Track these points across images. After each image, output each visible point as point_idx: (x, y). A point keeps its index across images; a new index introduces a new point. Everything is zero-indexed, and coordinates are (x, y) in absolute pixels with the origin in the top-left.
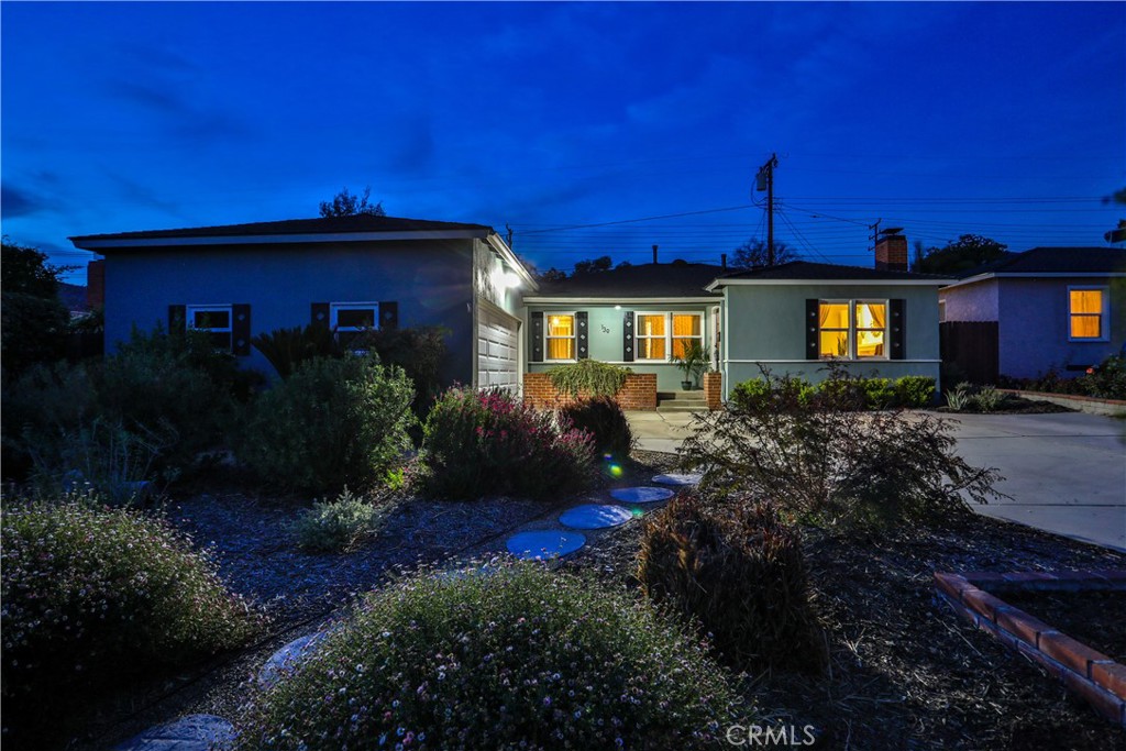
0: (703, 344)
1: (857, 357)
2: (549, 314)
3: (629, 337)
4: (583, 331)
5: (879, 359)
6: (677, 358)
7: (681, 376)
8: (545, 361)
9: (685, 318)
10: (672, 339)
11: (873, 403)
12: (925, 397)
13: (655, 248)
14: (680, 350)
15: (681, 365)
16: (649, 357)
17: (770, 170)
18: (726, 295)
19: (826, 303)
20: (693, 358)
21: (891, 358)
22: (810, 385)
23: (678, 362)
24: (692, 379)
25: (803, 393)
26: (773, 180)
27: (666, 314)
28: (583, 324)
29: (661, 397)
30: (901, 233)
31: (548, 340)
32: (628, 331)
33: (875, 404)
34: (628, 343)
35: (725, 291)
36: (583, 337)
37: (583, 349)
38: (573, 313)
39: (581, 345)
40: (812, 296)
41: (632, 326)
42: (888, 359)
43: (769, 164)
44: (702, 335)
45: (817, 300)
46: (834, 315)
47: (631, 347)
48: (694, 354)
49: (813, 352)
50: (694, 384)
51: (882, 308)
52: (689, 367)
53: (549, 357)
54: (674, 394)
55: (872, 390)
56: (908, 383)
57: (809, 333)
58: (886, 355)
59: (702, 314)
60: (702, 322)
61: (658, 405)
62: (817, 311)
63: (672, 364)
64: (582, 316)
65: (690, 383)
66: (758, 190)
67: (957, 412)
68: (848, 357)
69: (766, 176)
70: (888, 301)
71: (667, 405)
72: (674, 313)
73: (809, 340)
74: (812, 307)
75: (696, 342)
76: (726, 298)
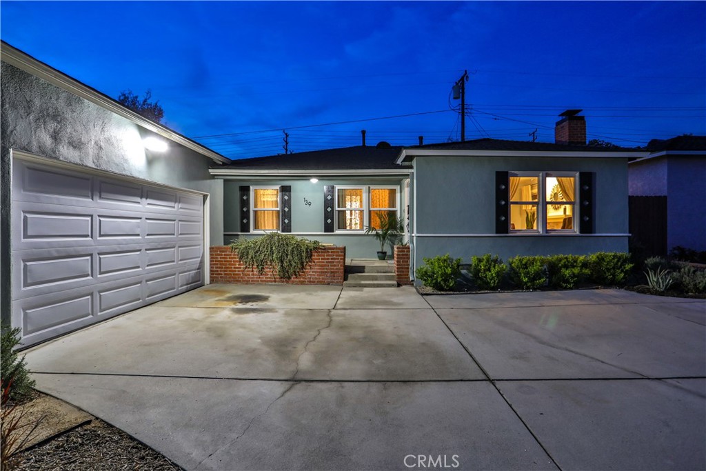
0: (398, 215)
1: (547, 231)
2: (256, 187)
3: (329, 209)
4: (286, 203)
5: (567, 232)
6: (374, 229)
7: (377, 245)
8: (252, 231)
9: (382, 192)
10: (370, 211)
11: (567, 281)
12: (622, 275)
13: (364, 132)
14: (376, 221)
15: (377, 235)
16: (348, 228)
17: (463, 84)
18: (415, 167)
19: (516, 175)
20: (387, 230)
21: (581, 232)
22: (501, 262)
23: (374, 232)
24: (387, 249)
25: (494, 271)
26: (465, 91)
27: (364, 188)
28: (286, 198)
29: (349, 271)
30: (580, 114)
31: (256, 212)
32: (328, 203)
33: (570, 283)
34: (328, 215)
35: (414, 163)
36: (286, 209)
37: (286, 221)
38: (278, 187)
39: (285, 217)
40: (502, 169)
41: (333, 199)
42: (578, 233)
43: (462, 79)
44: (398, 208)
45: (507, 172)
46: (523, 187)
47: (332, 218)
48: (389, 225)
49: (503, 225)
50: (389, 253)
51: (571, 181)
52: (384, 238)
53: (256, 227)
54: (364, 267)
55: (566, 267)
56: (603, 259)
57: (498, 207)
58: (575, 229)
59: (397, 188)
60: (398, 195)
61: (345, 279)
62: (507, 183)
63: (368, 235)
64: (286, 190)
65: (385, 253)
66: (454, 98)
67: (661, 294)
68: (537, 230)
69: (460, 88)
70: (577, 174)
71: (356, 279)
72: (372, 187)
73: (499, 214)
74: (502, 180)
75: (392, 214)
76: (414, 171)
